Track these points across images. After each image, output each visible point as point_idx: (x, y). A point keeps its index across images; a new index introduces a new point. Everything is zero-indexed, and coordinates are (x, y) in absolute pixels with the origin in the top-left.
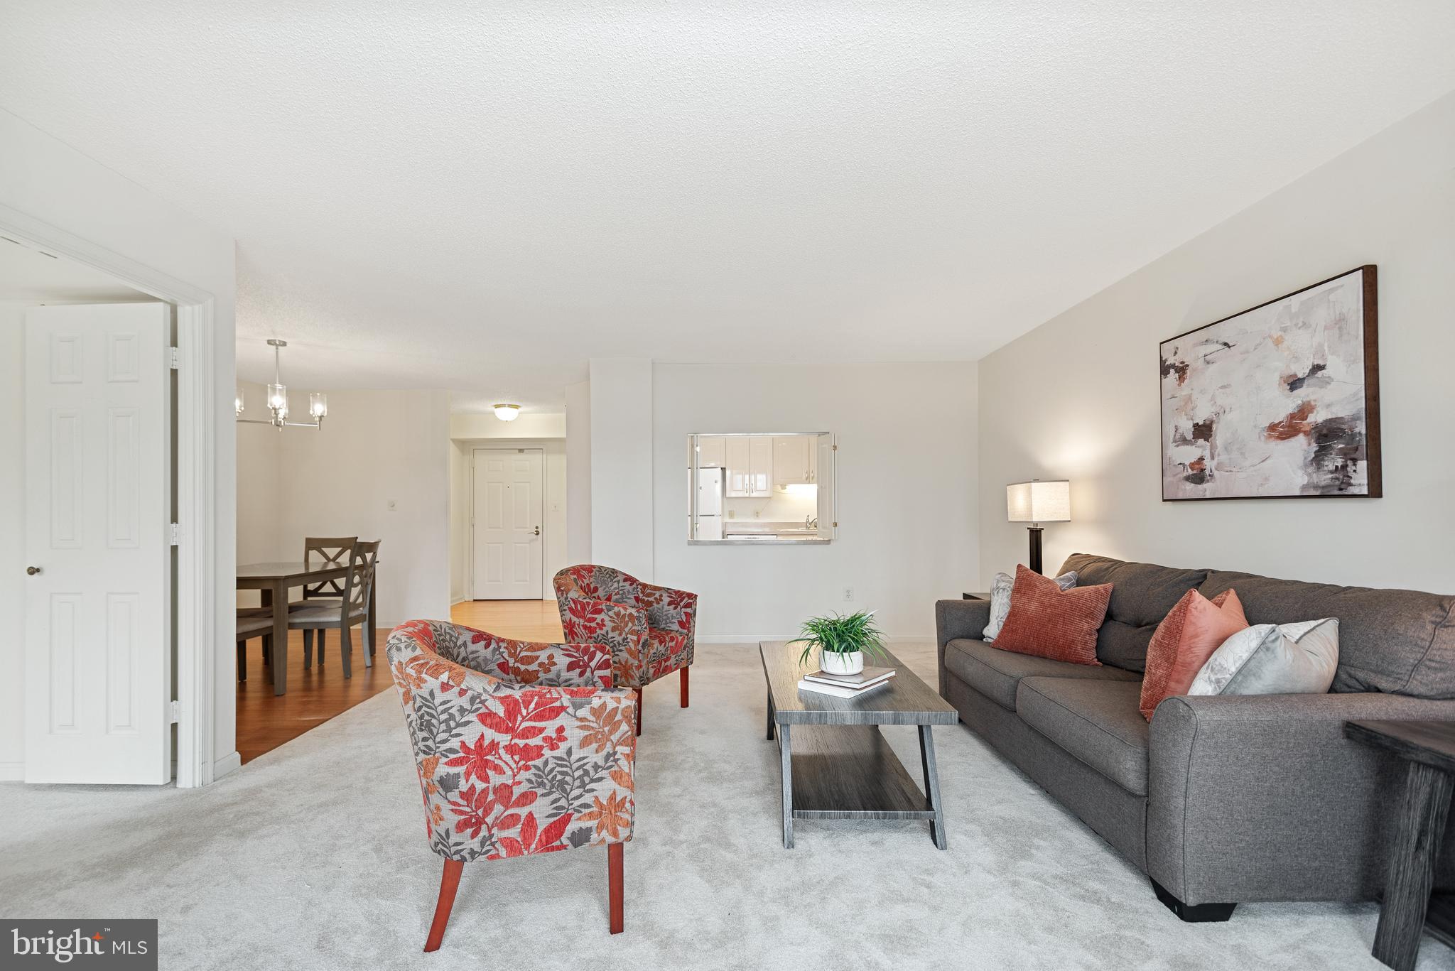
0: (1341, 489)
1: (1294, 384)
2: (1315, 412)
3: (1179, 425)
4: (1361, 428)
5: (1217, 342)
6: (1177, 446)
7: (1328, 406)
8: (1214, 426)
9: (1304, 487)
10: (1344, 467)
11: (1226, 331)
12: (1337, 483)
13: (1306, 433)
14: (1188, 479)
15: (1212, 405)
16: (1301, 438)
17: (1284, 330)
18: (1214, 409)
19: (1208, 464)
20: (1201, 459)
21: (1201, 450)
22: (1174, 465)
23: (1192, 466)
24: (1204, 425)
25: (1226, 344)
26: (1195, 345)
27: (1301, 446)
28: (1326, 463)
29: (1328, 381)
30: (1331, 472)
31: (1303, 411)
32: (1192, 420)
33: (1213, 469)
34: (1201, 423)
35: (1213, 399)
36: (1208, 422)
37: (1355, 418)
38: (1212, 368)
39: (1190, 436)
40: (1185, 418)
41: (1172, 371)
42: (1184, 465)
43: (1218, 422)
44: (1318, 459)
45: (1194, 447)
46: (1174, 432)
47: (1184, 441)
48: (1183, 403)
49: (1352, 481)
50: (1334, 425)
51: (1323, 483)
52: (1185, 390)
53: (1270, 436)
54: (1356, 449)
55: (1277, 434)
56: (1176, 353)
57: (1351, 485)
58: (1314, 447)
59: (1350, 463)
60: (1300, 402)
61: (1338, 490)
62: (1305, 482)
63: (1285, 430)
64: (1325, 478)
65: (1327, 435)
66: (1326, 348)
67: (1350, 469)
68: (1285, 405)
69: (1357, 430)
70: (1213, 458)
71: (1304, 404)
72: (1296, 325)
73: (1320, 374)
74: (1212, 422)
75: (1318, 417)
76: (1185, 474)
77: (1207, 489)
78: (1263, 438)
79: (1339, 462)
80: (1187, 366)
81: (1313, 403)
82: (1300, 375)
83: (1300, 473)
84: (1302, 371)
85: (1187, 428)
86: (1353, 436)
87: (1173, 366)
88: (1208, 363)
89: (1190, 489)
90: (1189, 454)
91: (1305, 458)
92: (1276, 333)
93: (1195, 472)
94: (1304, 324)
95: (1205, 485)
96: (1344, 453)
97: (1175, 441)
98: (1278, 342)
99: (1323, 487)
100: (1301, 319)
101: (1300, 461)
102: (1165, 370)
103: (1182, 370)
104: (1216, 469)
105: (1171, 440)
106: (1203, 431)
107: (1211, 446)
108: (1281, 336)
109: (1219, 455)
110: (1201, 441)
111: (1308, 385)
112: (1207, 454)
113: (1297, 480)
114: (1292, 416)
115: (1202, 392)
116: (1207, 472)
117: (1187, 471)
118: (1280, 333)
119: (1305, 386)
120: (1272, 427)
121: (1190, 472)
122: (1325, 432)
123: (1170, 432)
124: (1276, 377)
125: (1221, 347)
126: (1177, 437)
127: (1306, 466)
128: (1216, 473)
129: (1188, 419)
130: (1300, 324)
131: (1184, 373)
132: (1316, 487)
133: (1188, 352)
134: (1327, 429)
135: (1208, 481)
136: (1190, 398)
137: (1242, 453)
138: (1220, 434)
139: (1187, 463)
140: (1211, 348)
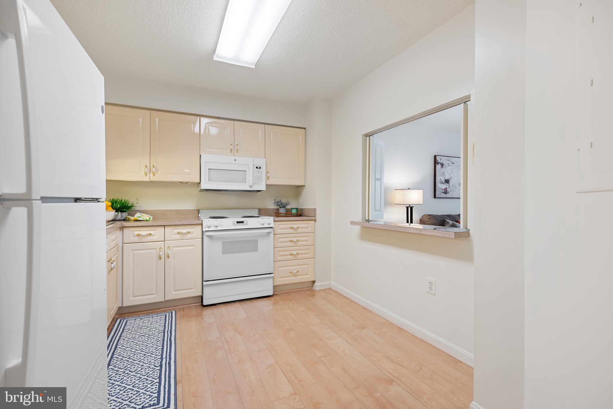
3: (441, 178)
5: (451, 161)
8: (450, 181)
11: (453, 160)
14: (443, 192)
18: (449, 177)
19: (448, 189)
20: (446, 188)
21: (446, 186)
22: (440, 189)
23: (444, 189)
25: (453, 163)
26: (446, 160)
32: (444, 178)
34: (447, 179)
35: (449, 174)
38: (449, 167)
39: (444, 182)
40: (443, 177)
41: (440, 164)
42: (442, 189)
46: (439, 180)
47: (442, 183)
48: (442, 173)
52: (443, 169)
56: (441, 160)
70: (449, 188)
74: (449, 180)
76: (442, 191)
77: (448, 195)
80: (444, 164)
85: (443, 180)
87: (440, 163)
88: (449, 165)
89: (444, 195)
90: (444, 186)
95: (447, 195)
97: (440, 183)
102: (437, 163)
103: (442, 165)
105: (439, 182)
106: (447, 181)
107: (449, 185)
110: (446, 184)
115: (447, 172)
116: (448, 191)
125: (452, 163)
126: (441, 181)
128: (450, 192)
131: (443, 166)
135: (448, 193)
136: (444, 172)
137: (455, 188)
138: (451, 183)
139: (443, 189)
140: (449, 162)
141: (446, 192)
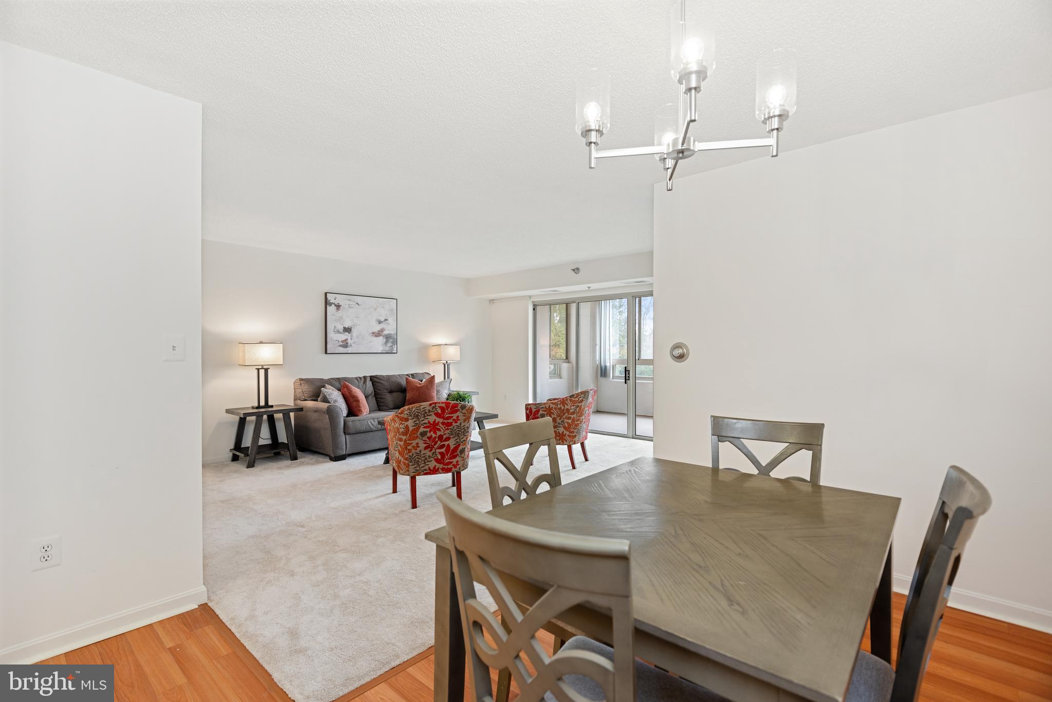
0: (391, 351)
1: (380, 322)
3: (337, 326)
4: (396, 337)
6: (336, 333)
8: (352, 329)
9: (382, 351)
10: (392, 346)
11: (358, 300)
13: (383, 337)
14: (340, 346)
15: (351, 322)
16: (381, 337)
19: (349, 341)
20: (346, 340)
21: (346, 336)
23: (342, 341)
25: (357, 303)
26: (345, 300)
27: (381, 339)
28: (388, 344)
29: (389, 324)
30: (389, 347)
31: (382, 330)
32: (343, 325)
34: (347, 327)
35: (352, 320)
36: (350, 327)
37: (395, 334)
38: (351, 310)
39: (342, 331)
40: (339, 324)
41: (333, 305)
42: (339, 341)
43: (354, 328)
44: (386, 343)
45: (343, 335)
46: (333, 328)
47: (339, 332)
48: (339, 318)
49: (393, 349)
50: (391, 336)
52: (340, 313)
53: (372, 336)
55: (375, 335)
56: (335, 299)
58: (385, 341)
60: (381, 327)
62: (383, 349)
63: (377, 334)
64: (387, 349)
65: (388, 337)
66: (388, 315)
68: (377, 328)
70: (351, 339)
72: (381, 306)
73: (387, 321)
75: (386, 332)
76: (339, 344)
77: (348, 350)
78: (369, 336)
80: (341, 306)
81: (385, 329)
84: (382, 319)
85: (341, 328)
86: (393, 339)
87: (334, 304)
88: (350, 307)
89: (341, 350)
90: (343, 337)
91: (383, 343)
94: (383, 307)
95: (348, 348)
96: (392, 343)
97: (334, 331)
98: (375, 309)
99: (387, 351)
101: (381, 344)
102: (329, 304)
103: (338, 307)
104: (353, 343)
105: (332, 331)
106: (348, 330)
107: (350, 335)
109: (354, 339)
110: (346, 333)
112: (349, 338)
113: (380, 348)
114: (379, 331)
115: (348, 316)
116: (349, 344)
118: (376, 306)
119: (383, 323)
120: (373, 333)
121: (341, 343)
124: (375, 319)
125: (355, 304)
126: (335, 330)
127: (382, 346)
128: (352, 345)
129: (341, 325)
131: (339, 308)
132: (385, 351)
133: (340, 300)
136: (342, 317)
137: (363, 339)
138: (355, 332)
139: (340, 340)
140: (351, 303)
141: (345, 344)
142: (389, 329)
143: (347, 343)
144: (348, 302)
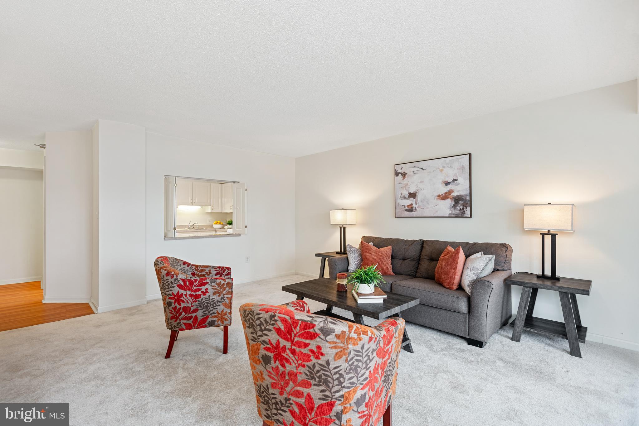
0: (462, 215)
1: (447, 184)
2: (454, 192)
3: (403, 193)
4: (468, 198)
5: (419, 168)
6: (402, 199)
7: (458, 191)
8: (417, 194)
9: (450, 214)
10: (463, 209)
11: (422, 164)
12: (461, 213)
13: (451, 199)
14: (406, 210)
15: (416, 187)
16: (449, 200)
17: (444, 167)
18: (417, 189)
19: (414, 206)
20: (412, 204)
21: (411, 201)
22: (401, 206)
23: (408, 206)
24: (413, 193)
25: (422, 169)
26: (410, 167)
27: (449, 202)
28: (457, 207)
29: (458, 184)
30: (459, 210)
31: (450, 192)
32: (408, 191)
33: (416, 208)
34: (412, 193)
35: (417, 185)
36: (414, 193)
37: (466, 195)
38: (416, 176)
39: (407, 197)
40: (405, 190)
41: (400, 175)
42: (404, 206)
43: (419, 193)
44: (455, 206)
45: (409, 200)
46: (400, 195)
47: (405, 198)
48: (404, 186)
49: (465, 213)
50: (460, 197)
51: (456, 213)
52: (406, 181)
53: (438, 199)
54: (467, 204)
55: (441, 198)
56: (402, 169)
57: (465, 214)
58: (453, 203)
59: (465, 208)
60: (449, 189)
61: (461, 215)
62: (450, 213)
63: (444, 197)
64: (457, 212)
65: (457, 200)
66: (458, 174)
67: (465, 209)
68: (444, 190)
69: (467, 199)
70: (416, 204)
71: (450, 190)
72: (448, 166)
73: (456, 182)
74: (416, 193)
75: (455, 194)
76: (405, 209)
77: (414, 214)
78: (435, 199)
79: (462, 207)
80: (406, 174)
81: (453, 190)
82: (449, 181)
83: (449, 210)
84: (450, 180)
85: (406, 193)
86: (466, 200)
87: (401, 173)
88: (415, 174)
89: (407, 214)
90: (407, 202)
91: (450, 206)
92: (441, 168)
93: (409, 208)
94: (451, 166)
95: (413, 213)
96: (463, 205)
97: (401, 198)
98: (441, 171)
99: (456, 214)
100: (450, 165)
101: (449, 207)
102: (396, 174)
103: (404, 175)
104: (418, 208)
105: (399, 197)
106: (413, 195)
107: (416, 201)
108: (443, 169)
109: (419, 203)
110: (412, 199)
111: (452, 185)
112: (414, 203)
113: (448, 212)
114: (446, 193)
115: (413, 183)
116: (414, 208)
117: (406, 208)
118: (442, 168)
119: (450, 185)
120: (439, 196)
121: (407, 208)
122: (457, 198)
123: (398, 194)
124: (441, 181)
126: (402, 196)
127: (450, 208)
128: (417, 209)
129: (406, 191)
130: (449, 167)
132: (454, 214)
133: (406, 169)
134: (458, 198)
135: (414, 211)
136: (407, 184)
137: (428, 203)
138: (419, 197)
139: (406, 205)
140: (416, 169)
142: (460, 189)
143: (412, 208)
144: (413, 169)
